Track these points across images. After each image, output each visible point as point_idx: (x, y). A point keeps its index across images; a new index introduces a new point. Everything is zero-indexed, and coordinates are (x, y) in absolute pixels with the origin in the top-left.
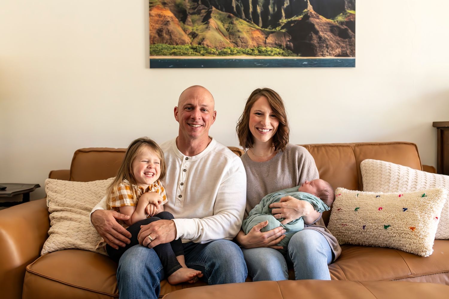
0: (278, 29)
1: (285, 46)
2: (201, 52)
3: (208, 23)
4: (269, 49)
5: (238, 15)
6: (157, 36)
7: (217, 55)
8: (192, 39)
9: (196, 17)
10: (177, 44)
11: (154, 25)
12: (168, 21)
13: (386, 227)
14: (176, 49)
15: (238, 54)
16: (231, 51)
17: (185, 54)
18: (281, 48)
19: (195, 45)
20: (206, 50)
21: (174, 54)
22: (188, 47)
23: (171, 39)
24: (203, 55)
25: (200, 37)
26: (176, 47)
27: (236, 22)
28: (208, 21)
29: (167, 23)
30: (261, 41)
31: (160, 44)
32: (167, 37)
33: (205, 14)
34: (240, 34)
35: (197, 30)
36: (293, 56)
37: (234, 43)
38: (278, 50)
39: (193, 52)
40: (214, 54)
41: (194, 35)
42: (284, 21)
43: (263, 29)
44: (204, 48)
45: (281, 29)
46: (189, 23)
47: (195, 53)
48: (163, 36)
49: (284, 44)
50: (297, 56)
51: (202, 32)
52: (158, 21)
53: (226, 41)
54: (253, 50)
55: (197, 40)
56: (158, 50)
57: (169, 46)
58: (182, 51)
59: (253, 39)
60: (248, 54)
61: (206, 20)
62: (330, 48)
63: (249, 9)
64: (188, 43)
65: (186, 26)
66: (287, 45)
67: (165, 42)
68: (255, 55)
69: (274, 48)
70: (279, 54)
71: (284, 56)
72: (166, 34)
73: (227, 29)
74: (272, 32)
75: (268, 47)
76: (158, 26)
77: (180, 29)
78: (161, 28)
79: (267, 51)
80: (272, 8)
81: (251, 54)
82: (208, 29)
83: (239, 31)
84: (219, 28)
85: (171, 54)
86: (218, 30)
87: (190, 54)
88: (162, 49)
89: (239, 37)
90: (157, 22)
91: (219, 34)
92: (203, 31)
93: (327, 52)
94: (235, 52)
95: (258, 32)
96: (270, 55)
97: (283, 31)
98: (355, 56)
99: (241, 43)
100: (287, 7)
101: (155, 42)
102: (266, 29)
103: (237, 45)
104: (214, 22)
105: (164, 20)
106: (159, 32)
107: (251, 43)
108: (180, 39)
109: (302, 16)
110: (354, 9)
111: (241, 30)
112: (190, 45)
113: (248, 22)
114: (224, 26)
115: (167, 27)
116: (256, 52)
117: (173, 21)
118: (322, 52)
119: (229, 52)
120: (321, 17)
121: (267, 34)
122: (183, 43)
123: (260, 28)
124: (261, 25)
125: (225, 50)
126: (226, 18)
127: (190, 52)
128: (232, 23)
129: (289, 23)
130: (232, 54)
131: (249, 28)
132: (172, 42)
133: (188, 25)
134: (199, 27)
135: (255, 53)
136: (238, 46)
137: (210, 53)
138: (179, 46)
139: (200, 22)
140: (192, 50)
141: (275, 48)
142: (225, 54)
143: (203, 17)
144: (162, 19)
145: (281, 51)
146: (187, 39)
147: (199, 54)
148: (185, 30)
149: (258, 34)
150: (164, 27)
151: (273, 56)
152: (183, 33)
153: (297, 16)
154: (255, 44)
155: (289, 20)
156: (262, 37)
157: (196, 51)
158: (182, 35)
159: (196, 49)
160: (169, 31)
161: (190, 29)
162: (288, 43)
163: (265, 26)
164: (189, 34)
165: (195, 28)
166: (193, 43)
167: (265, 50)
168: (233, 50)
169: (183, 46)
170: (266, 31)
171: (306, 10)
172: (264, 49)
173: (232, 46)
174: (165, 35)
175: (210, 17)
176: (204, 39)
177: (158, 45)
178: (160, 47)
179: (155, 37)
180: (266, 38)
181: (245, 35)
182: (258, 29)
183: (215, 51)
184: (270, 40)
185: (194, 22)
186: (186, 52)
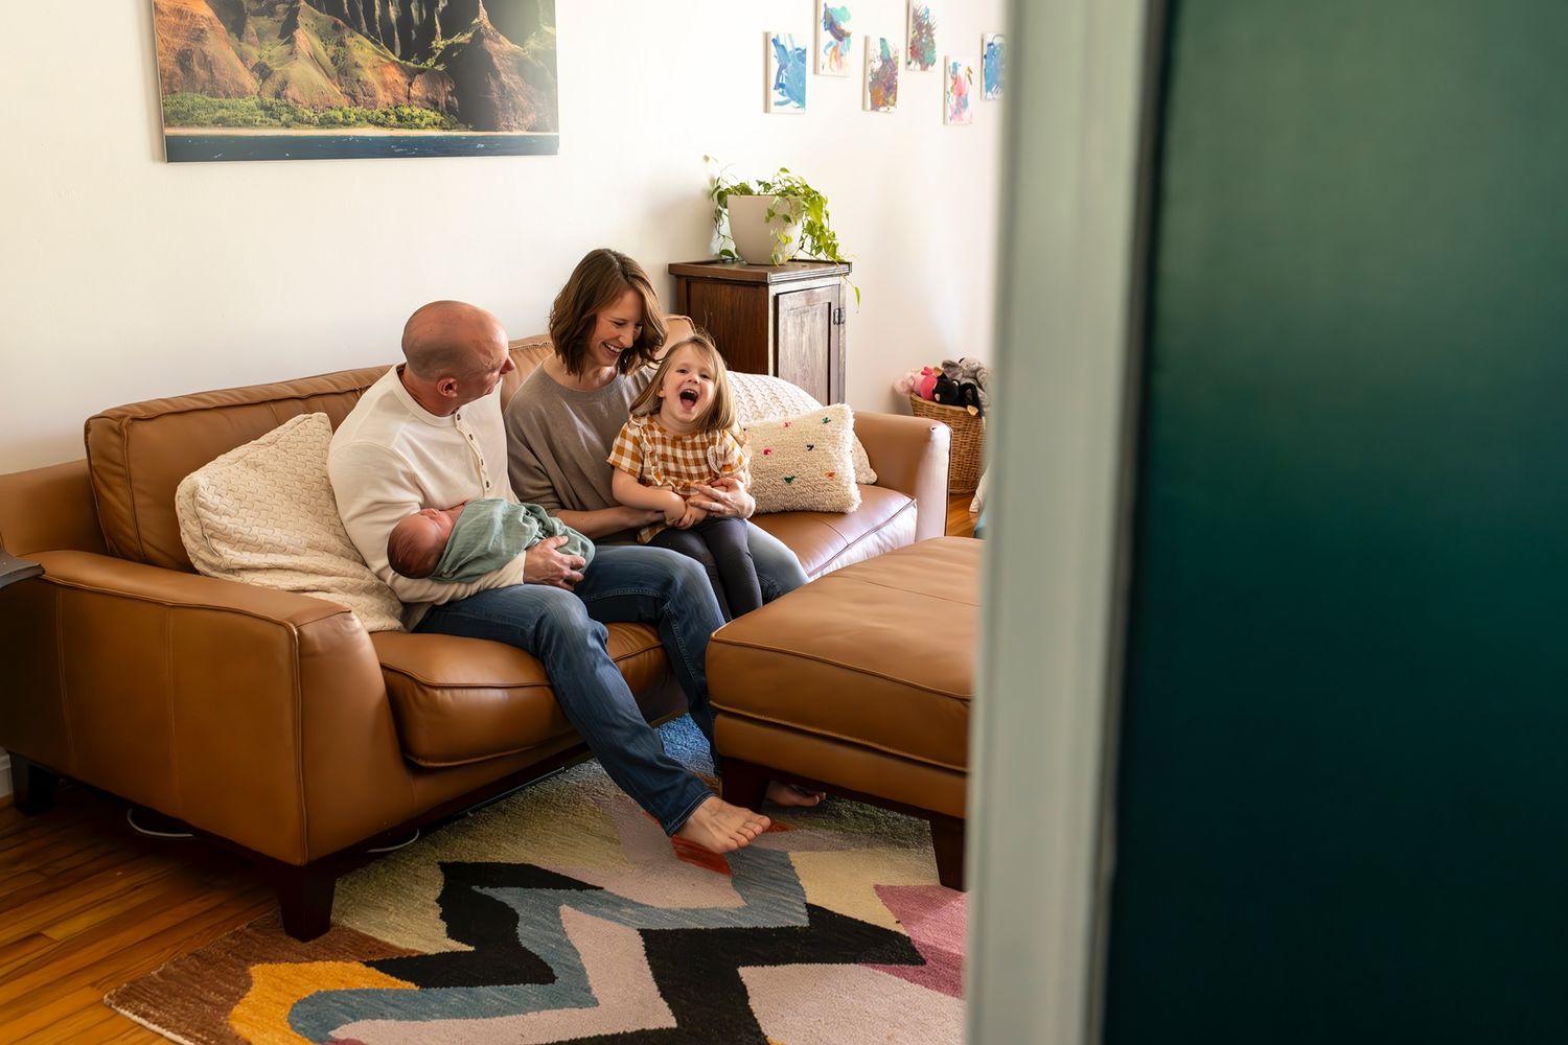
0: (430, 62)
1: (444, 106)
2: (283, 119)
3: (291, 41)
4: (417, 112)
5: (354, 24)
6: (179, 71)
7: (317, 125)
8: (261, 81)
9: (265, 22)
10: (228, 96)
11: (168, 38)
12: (202, 31)
13: (789, 480)
14: (227, 108)
15: (359, 123)
16: (345, 116)
17: (247, 123)
18: (438, 111)
19: (269, 99)
20: (293, 112)
21: (222, 122)
22: (252, 103)
23: (212, 80)
24: (288, 127)
25: (278, 78)
26: (226, 102)
27: (349, 41)
28: (292, 36)
29: (199, 35)
30: (401, 91)
31: (189, 95)
32: (202, 74)
33: (284, 17)
34: (359, 72)
35: (270, 58)
36: (459, 129)
37: (349, 94)
38: (432, 114)
39: (264, 119)
40: (310, 123)
41: (263, 72)
42: (439, 43)
43: (404, 62)
44: (287, 106)
45: (435, 65)
46: (251, 39)
47: (268, 119)
48: (193, 71)
49: (442, 100)
50: (467, 129)
51: (282, 64)
52: (178, 27)
53: (333, 91)
54: (386, 114)
55: (270, 86)
56: (184, 109)
57: (209, 99)
58: (240, 115)
59: (385, 85)
60: (377, 124)
61: (287, 31)
62: (520, 112)
63: (374, 10)
64: (252, 93)
65: (245, 47)
66: (447, 102)
67: (199, 88)
68: (392, 127)
69: (424, 111)
70: (435, 124)
71: (444, 129)
72: (200, 65)
73: (332, 59)
74: (421, 71)
75: (414, 108)
76: (179, 43)
77: (232, 55)
78: (186, 48)
79: (412, 117)
80: (416, 10)
81: (383, 125)
82: (294, 57)
83: (357, 65)
84: (318, 56)
85: (216, 122)
86: (314, 59)
87: (257, 123)
88: (193, 109)
89: (358, 81)
90: (175, 30)
91: (319, 71)
92: (283, 62)
93: (515, 120)
94: (353, 118)
95: (393, 69)
96: (418, 127)
97: (440, 68)
98: (558, 131)
99: (362, 97)
100: (444, 9)
101: (175, 89)
102: (408, 63)
103: (356, 101)
104: (305, 38)
105: (193, 26)
106: (184, 59)
107: (383, 97)
108: (233, 81)
109: (470, 35)
110: (554, 26)
111: (360, 62)
112: (258, 100)
113: (373, 42)
114: (326, 50)
115: (200, 46)
116: (393, 118)
117: (213, 29)
118: (507, 119)
119: (341, 119)
120: (501, 37)
121: (411, 75)
122: (242, 93)
123: (397, 59)
124: (398, 51)
125: (332, 113)
126: (330, 28)
127: (259, 119)
128: (341, 44)
129: (449, 49)
130: (347, 124)
131: (376, 57)
132: (214, 88)
133: (249, 43)
134: (273, 50)
135: (392, 122)
136: (357, 104)
137: (301, 122)
138: (232, 101)
139: (274, 38)
140: (262, 112)
141: (427, 109)
142: (331, 122)
143: (280, 25)
144: (186, 23)
145: (439, 118)
146: (250, 81)
147: (279, 123)
148: (243, 58)
149: (394, 75)
150: (194, 46)
151: (424, 128)
152: (239, 64)
153: (462, 34)
154: (390, 100)
155: (450, 42)
156: (402, 80)
157: (272, 116)
158: (239, 72)
159: (270, 108)
160: (205, 57)
161: (255, 54)
162: (450, 98)
163: (405, 56)
164: (253, 70)
165: (265, 53)
166: (262, 93)
167: (409, 114)
168: (347, 113)
169: (241, 101)
170: (409, 67)
171: (476, 20)
172: (407, 111)
173: (344, 101)
174: (197, 68)
175: (296, 26)
176: (286, 83)
177: (182, 98)
178: (189, 102)
179: (173, 75)
180: (410, 85)
181: (368, 75)
182: (393, 62)
183: (312, 115)
184: (417, 90)
185: (261, 35)
186: (250, 117)
